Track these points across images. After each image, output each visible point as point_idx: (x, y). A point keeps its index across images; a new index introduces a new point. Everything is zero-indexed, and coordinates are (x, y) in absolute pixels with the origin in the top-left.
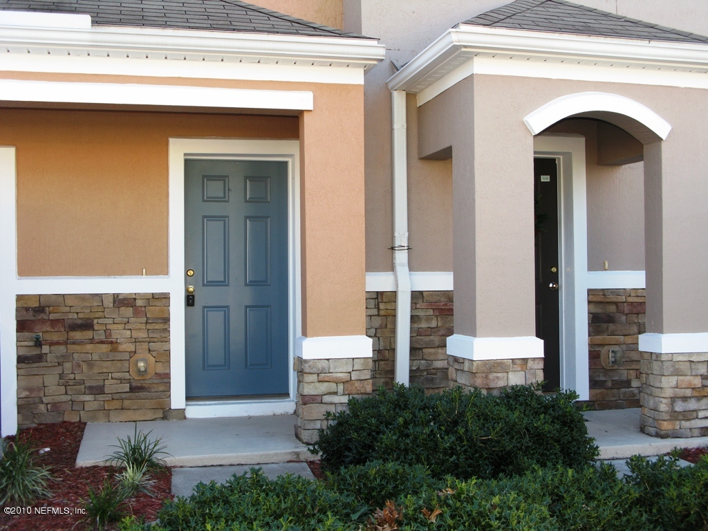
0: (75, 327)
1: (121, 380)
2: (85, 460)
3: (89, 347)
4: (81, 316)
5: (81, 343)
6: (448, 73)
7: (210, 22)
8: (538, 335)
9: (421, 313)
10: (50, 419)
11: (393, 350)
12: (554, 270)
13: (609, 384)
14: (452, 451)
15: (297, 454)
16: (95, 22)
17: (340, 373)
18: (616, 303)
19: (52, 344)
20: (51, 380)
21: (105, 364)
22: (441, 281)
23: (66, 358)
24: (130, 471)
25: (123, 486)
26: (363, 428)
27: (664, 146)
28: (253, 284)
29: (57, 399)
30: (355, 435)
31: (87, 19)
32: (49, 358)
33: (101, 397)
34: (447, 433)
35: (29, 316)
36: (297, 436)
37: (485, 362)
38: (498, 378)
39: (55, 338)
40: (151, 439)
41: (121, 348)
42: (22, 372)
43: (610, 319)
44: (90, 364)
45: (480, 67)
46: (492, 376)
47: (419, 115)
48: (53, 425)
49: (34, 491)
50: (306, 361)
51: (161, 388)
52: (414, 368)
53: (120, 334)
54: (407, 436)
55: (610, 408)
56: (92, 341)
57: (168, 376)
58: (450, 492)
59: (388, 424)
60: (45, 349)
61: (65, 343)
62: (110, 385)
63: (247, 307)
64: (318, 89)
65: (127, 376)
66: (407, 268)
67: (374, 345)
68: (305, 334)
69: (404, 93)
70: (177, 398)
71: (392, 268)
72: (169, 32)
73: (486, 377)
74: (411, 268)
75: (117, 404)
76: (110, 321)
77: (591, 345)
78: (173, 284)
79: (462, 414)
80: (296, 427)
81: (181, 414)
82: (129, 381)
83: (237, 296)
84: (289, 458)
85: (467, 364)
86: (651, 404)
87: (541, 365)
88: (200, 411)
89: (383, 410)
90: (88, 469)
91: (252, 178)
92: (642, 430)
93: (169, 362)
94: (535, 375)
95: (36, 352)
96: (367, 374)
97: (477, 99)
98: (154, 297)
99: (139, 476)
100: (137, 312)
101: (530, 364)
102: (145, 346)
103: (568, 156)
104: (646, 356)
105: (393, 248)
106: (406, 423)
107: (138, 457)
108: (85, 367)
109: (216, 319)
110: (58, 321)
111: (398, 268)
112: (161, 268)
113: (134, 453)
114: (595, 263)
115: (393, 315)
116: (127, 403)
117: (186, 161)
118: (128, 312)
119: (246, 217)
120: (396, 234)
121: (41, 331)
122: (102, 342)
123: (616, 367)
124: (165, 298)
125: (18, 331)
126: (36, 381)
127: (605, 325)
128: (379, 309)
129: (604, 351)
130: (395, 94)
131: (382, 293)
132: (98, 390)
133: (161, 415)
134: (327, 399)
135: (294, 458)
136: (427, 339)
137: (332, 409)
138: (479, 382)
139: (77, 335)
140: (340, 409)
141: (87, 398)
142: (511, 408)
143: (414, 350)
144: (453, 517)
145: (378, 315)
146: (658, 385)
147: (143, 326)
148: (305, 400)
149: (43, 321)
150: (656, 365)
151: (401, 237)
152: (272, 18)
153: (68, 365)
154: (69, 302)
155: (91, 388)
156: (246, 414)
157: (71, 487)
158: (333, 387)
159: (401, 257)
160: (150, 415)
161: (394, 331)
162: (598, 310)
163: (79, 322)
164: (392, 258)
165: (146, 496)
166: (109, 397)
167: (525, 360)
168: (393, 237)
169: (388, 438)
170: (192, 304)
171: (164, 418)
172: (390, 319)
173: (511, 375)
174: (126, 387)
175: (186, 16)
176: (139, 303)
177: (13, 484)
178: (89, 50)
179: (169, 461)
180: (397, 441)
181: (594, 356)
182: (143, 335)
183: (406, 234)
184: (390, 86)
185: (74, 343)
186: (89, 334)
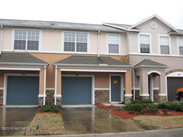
4: (101, 92)
6: (139, 68)
8: (149, 94)
9: (136, 92)
12: (149, 87)
21: (103, 97)
29: (98, 101)
35: (96, 92)
38: (145, 98)
64: (127, 70)
66: (135, 87)
70: (110, 101)
85: (142, 96)
88: (112, 103)
93: (109, 97)
95: (96, 96)
98: (108, 90)
100: (106, 92)
101: (148, 97)
102: (107, 95)
112: (109, 87)
116: (105, 101)
117: (111, 76)
122: (103, 94)
123: (156, 98)
126: (96, 99)
127: (155, 94)
134: (128, 100)
150: (160, 97)
155: (102, 100)
160: (108, 103)
185: (100, 95)
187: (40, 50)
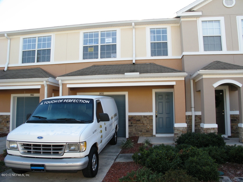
0: (137, 121)
1: (145, 130)
2: (139, 142)
3: (140, 124)
4: (138, 119)
5: (138, 123)
6: (199, 77)
7: (158, 71)
8: (217, 124)
9: (197, 119)
10: (134, 136)
11: (192, 126)
12: (223, 111)
13: (235, 133)
14: (197, 143)
15: (174, 143)
16: (140, 73)
17: (181, 130)
18: (236, 117)
19: (134, 123)
20: (134, 129)
21: (142, 127)
22: (199, 113)
23: (136, 126)
24: (146, 144)
25: (145, 146)
26: (183, 139)
27: (241, 89)
28: (167, 113)
29: (135, 132)
30: (182, 140)
31: (139, 73)
32: (133, 126)
33: (141, 132)
34: (197, 140)
35: (130, 119)
36: (174, 140)
37: (206, 128)
38: (209, 131)
39: (134, 122)
40: (149, 139)
41: (145, 124)
42: (129, 128)
43: (235, 120)
44: (140, 127)
45: (204, 77)
46: (208, 131)
47: (195, 84)
48: (134, 137)
49: (131, 146)
50: (175, 127)
51: (151, 131)
52: (196, 129)
53: (145, 122)
54: (190, 140)
55: (235, 137)
56: (140, 123)
57: (153, 129)
58: (191, 148)
59: (187, 138)
60: (133, 124)
61: (136, 123)
62: (143, 131)
63: (166, 118)
64: (176, 81)
65: (146, 129)
66: (194, 111)
67: (187, 125)
68: (175, 123)
69: (193, 80)
70: (154, 133)
71: (191, 111)
72: (151, 74)
73: (207, 131)
74: (195, 111)
75: (144, 134)
76: (143, 120)
77: (231, 125)
78: (153, 114)
79: (199, 137)
80: (174, 139)
81: (155, 136)
82: (146, 130)
83: (164, 116)
84: (172, 144)
85: (203, 128)
86: (241, 137)
87: (217, 129)
88: (158, 135)
89: (186, 136)
90: (139, 144)
91: (167, 95)
92: (239, 142)
93: (153, 127)
94: (216, 131)
95: (131, 125)
96: (186, 130)
97: (203, 82)
98: (150, 116)
99: (147, 145)
100: (147, 118)
101: (215, 129)
102: (149, 124)
103: (225, 89)
104: (239, 128)
105: (191, 107)
106: (190, 138)
107: (147, 142)
108: (139, 127)
109: (161, 120)
110: (135, 120)
111: (192, 111)
112: (151, 111)
113: (146, 141)
114: (231, 109)
115: (191, 119)
116: (146, 134)
117: (155, 93)
118: (146, 118)
119: (166, 102)
120: (192, 105)
121: (132, 121)
122: (142, 123)
123: (236, 130)
124: (152, 116)
125: (128, 121)
126: (131, 129)
127: (234, 121)
128: (189, 118)
129: (234, 126)
130: (191, 80)
131: (190, 115)
132: (141, 131)
133: (151, 136)
134: (179, 134)
135: (173, 144)
136: (198, 124)
137: (178, 136)
138: (205, 132)
139: (138, 122)
140: (180, 136)
141: (139, 132)
142: (209, 136)
143: (195, 126)
144: (191, 152)
145: (189, 119)
146: (241, 133)
147: (148, 121)
148: (175, 134)
149: (132, 120)
150: (241, 129)
151: (193, 105)
152: (168, 69)
153: (136, 127)
154: (136, 117)
155: (140, 131)
156: (166, 136)
157: (137, 146)
158: (180, 132)
159: (193, 109)
160: (149, 136)
161: (192, 122)
162: (232, 118)
163: (138, 120)
164: (191, 109)
165: (148, 148)
166: (143, 133)
167: (214, 128)
168: (191, 106)
169: (187, 140)
170: (157, 117)
171: (152, 136)
172: (191, 120)
173: (211, 131)
174: (146, 131)
175: (154, 70)
176: (148, 117)
177: (128, 145)
178: (139, 78)
179: (152, 143)
180: (188, 141)
181: (232, 127)
182: (148, 122)
183: (194, 105)
184: (190, 79)
185: (137, 123)
186: (140, 122)
187: (53, 61)
